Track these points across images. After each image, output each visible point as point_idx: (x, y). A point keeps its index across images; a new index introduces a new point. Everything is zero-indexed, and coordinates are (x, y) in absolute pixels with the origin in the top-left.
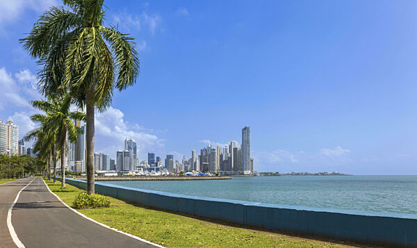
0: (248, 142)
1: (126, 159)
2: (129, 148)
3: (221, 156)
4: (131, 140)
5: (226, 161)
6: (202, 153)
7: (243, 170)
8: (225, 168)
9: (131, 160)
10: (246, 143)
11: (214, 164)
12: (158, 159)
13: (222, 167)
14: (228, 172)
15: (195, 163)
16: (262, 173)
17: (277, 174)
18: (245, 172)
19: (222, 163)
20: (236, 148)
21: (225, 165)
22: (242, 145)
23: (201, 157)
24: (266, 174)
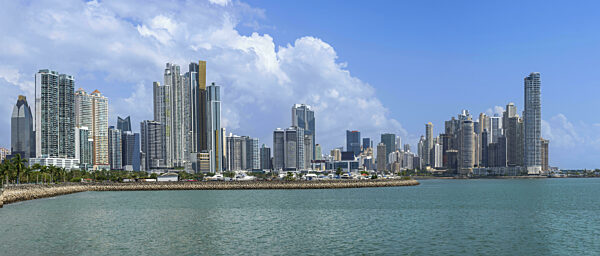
0: (536, 105)
1: (291, 145)
2: (301, 124)
3: (485, 135)
4: (303, 107)
5: (494, 147)
6: (448, 130)
7: (525, 165)
8: (492, 161)
9: (298, 148)
10: (532, 107)
11: (467, 153)
12: (366, 141)
13: (485, 161)
14: (496, 170)
15: (433, 151)
16: (567, 172)
17: (596, 174)
18: (531, 170)
19: (486, 149)
20: (515, 119)
21: (492, 154)
22: (525, 113)
23: (445, 138)
24: (574, 174)
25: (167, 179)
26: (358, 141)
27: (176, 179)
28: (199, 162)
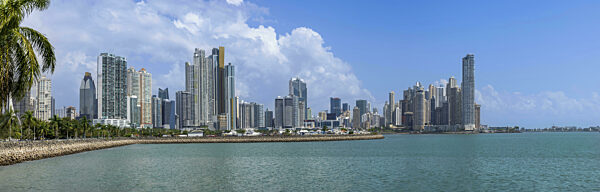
0: (471, 78)
1: (289, 109)
2: (296, 93)
3: (433, 101)
4: (298, 80)
5: (440, 109)
6: (406, 97)
7: (463, 123)
8: (438, 120)
9: (294, 111)
10: (468, 80)
11: (420, 115)
12: (345, 106)
13: (433, 121)
14: (441, 127)
15: (394, 113)
16: (493, 128)
17: (515, 130)
18: (467, 128)
19: (434, 112)
20: (455, 89)
21: (438, 115)
22: (463, 84)
23: (403, 103)
24: (499, 130)
25: (195, 135)
26: (339, 106)
27: (201, 135)
28: (219, 123)
